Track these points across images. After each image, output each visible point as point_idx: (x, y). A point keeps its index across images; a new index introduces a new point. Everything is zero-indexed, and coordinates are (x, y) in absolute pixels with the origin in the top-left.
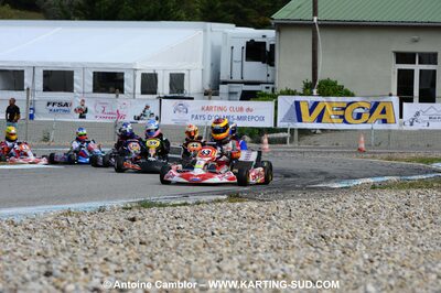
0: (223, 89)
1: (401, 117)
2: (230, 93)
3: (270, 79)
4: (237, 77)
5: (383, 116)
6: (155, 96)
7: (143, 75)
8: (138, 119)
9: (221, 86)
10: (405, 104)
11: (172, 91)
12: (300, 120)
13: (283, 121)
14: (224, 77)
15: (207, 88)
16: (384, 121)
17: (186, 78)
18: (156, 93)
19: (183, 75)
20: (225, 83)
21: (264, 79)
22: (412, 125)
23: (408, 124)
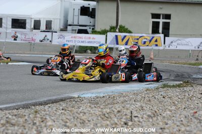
0: (69, 28)
1: (164, 44)
2: (73, 30)
3: (91, 24)
4: (76, 23)
5: (156, 43)
6: (39, 31)
7: (35, 21)
8: (42, 41)
9: (68, 27)
10: (166, 38)
11: (46, 28)
12: (117, 44)
13: (110, 44)
14: (69, 23)
15: (62, 27)
16: (157, 45)
17: (52, 23)
18: (39, 29)
19: (51, 21)
20: (70, 25)
21: (88, 24)
22: (169, 47)
23: (167, 47)
